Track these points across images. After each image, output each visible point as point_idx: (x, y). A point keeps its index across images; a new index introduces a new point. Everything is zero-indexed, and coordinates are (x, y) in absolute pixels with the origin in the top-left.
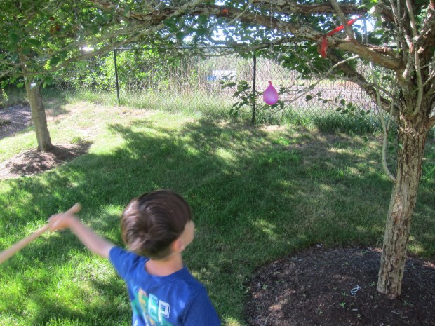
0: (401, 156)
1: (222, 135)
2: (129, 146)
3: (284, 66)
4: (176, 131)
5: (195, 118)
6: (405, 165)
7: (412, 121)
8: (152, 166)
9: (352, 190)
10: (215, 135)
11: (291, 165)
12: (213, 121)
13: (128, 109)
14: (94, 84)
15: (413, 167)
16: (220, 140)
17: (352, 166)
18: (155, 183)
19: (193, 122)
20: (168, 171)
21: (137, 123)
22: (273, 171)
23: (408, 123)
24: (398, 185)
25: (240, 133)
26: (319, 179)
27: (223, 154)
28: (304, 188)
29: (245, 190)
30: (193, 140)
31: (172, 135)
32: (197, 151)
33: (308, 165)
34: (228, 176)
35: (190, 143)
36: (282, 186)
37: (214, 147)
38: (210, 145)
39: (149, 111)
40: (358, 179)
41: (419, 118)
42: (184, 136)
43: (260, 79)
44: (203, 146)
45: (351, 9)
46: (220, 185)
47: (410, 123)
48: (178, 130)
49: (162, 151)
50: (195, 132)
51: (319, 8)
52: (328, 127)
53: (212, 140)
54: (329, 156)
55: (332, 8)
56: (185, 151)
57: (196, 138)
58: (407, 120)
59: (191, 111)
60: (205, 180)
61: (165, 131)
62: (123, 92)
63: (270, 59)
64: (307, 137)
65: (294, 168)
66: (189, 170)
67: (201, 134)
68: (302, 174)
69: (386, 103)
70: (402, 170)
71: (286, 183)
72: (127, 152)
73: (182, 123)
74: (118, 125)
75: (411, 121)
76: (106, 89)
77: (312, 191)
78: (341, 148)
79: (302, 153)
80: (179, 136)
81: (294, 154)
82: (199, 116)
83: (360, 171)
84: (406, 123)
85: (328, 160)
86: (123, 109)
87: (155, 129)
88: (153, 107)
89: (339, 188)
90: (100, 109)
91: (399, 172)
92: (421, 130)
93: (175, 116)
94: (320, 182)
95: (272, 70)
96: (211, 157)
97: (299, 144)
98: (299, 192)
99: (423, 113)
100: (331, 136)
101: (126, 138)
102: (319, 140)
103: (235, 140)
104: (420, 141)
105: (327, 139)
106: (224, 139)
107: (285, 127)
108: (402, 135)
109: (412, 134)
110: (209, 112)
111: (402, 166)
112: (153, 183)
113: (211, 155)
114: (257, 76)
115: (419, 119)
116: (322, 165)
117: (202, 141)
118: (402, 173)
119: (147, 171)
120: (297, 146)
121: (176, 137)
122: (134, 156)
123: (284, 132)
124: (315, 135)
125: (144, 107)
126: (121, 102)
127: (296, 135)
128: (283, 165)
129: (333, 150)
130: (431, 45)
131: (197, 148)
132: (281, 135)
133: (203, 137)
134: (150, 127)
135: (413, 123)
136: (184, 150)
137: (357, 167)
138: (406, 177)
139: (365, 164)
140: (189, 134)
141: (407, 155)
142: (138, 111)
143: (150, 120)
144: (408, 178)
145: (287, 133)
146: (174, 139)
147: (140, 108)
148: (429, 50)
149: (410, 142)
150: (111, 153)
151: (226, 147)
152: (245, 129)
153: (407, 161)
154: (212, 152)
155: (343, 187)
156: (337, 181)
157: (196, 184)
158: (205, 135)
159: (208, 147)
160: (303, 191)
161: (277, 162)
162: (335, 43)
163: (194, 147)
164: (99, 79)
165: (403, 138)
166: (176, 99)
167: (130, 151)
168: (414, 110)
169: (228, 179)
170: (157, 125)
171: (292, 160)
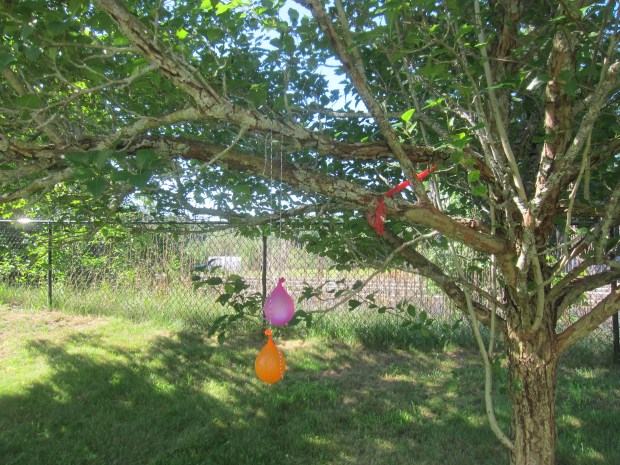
0: (518, 403)
1: (214, 357)
2: (55, 379)
3: (309, 249)
4: (139, 351)
5: (170, 330)
6: (528, 420)
7: (531, 341)
8: (89, 416)
9: (426, 446)
10: (203, 357)
11: (325, 407)
12: (200, 334)
13: (64, 315)
14: (14, 274)
15: (543, 424)
16: (211, 366)
17: (421, 404)
18: (91, 449)
19: (167, 336)
20: (116, 425)
21: (75, 338)
22: (296, 419)
23: (525, 346)
24: (520, 456)
25: (244, 353)
26: (371, 429)
27: (214, 390)
28: (349, 448)
29: (250, 456)
30: (166, 367)
31: (131, 359)
32: (171, 387)
33: (351, 405)
34: (221, 430)
35: (160, 372)
36: (313, 446)
37: (200, 378)
38: (194, 374)
39: (99, 318)
40: (432, 426)
41: (541, 334)
42: (151, 360)
43: (273, 270)
44: (181, 376)
45: (421, 153)
46: (206, 449)
47: (529, 345)
48: (143, 350)
49: (111, 388)
50: (169, 352)
51: (367, 149)
52: (377, 340)
53: (197, 367)
54: (383, 389)
55: (390, 150)
56: (151, 388)
57: (171, 363)
58: (522, 339)
59: (167, 318)
60: (181, 440)
61: (119, 351)
62: (59, 288)
63: (287, 239)
64: (346, 358)
65: (330, 411)
66: (154, 422)
67: (180, 357)
68: (344, 422)
69: (481, 309)
70: (524, 427)
71: (317, 441)
72: (49, 389)
73: (150, 337)
74: (43, 342)
75: (529, 341)
76: (33, 282)
77: (362, 452)
78: (399, 374)
79: (341, 385)
80: (142, 359)
81: (329, 386)
82: (178, 325)
83: (434, 412)
84: (521, 345)
85: (383, 394)
86: (56, 314)
87: (104, 348)
88: (106, 313)
89: (406, 444)
90: (19, 315)
91: (519, 432)
92: (548, 357)
93: (140, 325)
94: (373, 435)
95: (291, 256)
96: (194, 397)
97: (335, 369)
98: (342, 455)
99: (548, 327)
100: (384, 355)
101: (52, 364)
102: (366, 362)
103: (234, 366)
104: (549, 375)
105: (378, 360)
106: (217, 364)
107: (312, 342)
108: (517, 366)
109: (534, 363)
110: (194, 320)
111: (522, 421)
112: (86, 449)
113: (195, 392)
114: (269, 265)
115: (542, 338)
116: (375, 405)
117: (180, 369)
118: (525, 434)
119: (80, 425)
120: (332, 372)
121: (138, 362)
122: (62, 396)
123: (311, 351)
124: (358, 355)
125: (90, 312)
126: (53, 303)
127: (330, 354)
128: (311, 408)
129: (388, 378)
130: (551, 214)
131: (171, 382)
132: (306, 354)
133: (183, 361)
134: (95, 346)
135: (533, 345)
136: (148, 385)
137: (429, 406)
138: (533, 441)
139: (440, 400)
140: (161, 356)
141: (530, 401)
142: (80, 318)
143: (98, 332)
144: (536, 444)
145: (315, 352)
146: (135, 365)
147: (84, 313)
148: (549, 223)
149: (532, 378)
150: (20, 392)
151: (220, 378)
152: (251, 347)
153: (531, 412)
154: (196, 388)
155: (412, 443)
156: (401, 433)
157: (165, 448)
158: (186, 357)
159: (190, 378)
160: (348, 453)
161: (302, 402)
162: (398, 209)
163: (167, 379)
164: (23, 268)
165: (519, 372)
166: (144, 299)
167: (56, 388)
168: (532, 323)
169: (220, 437)
170: (108, 341)
171: (326, 398)
